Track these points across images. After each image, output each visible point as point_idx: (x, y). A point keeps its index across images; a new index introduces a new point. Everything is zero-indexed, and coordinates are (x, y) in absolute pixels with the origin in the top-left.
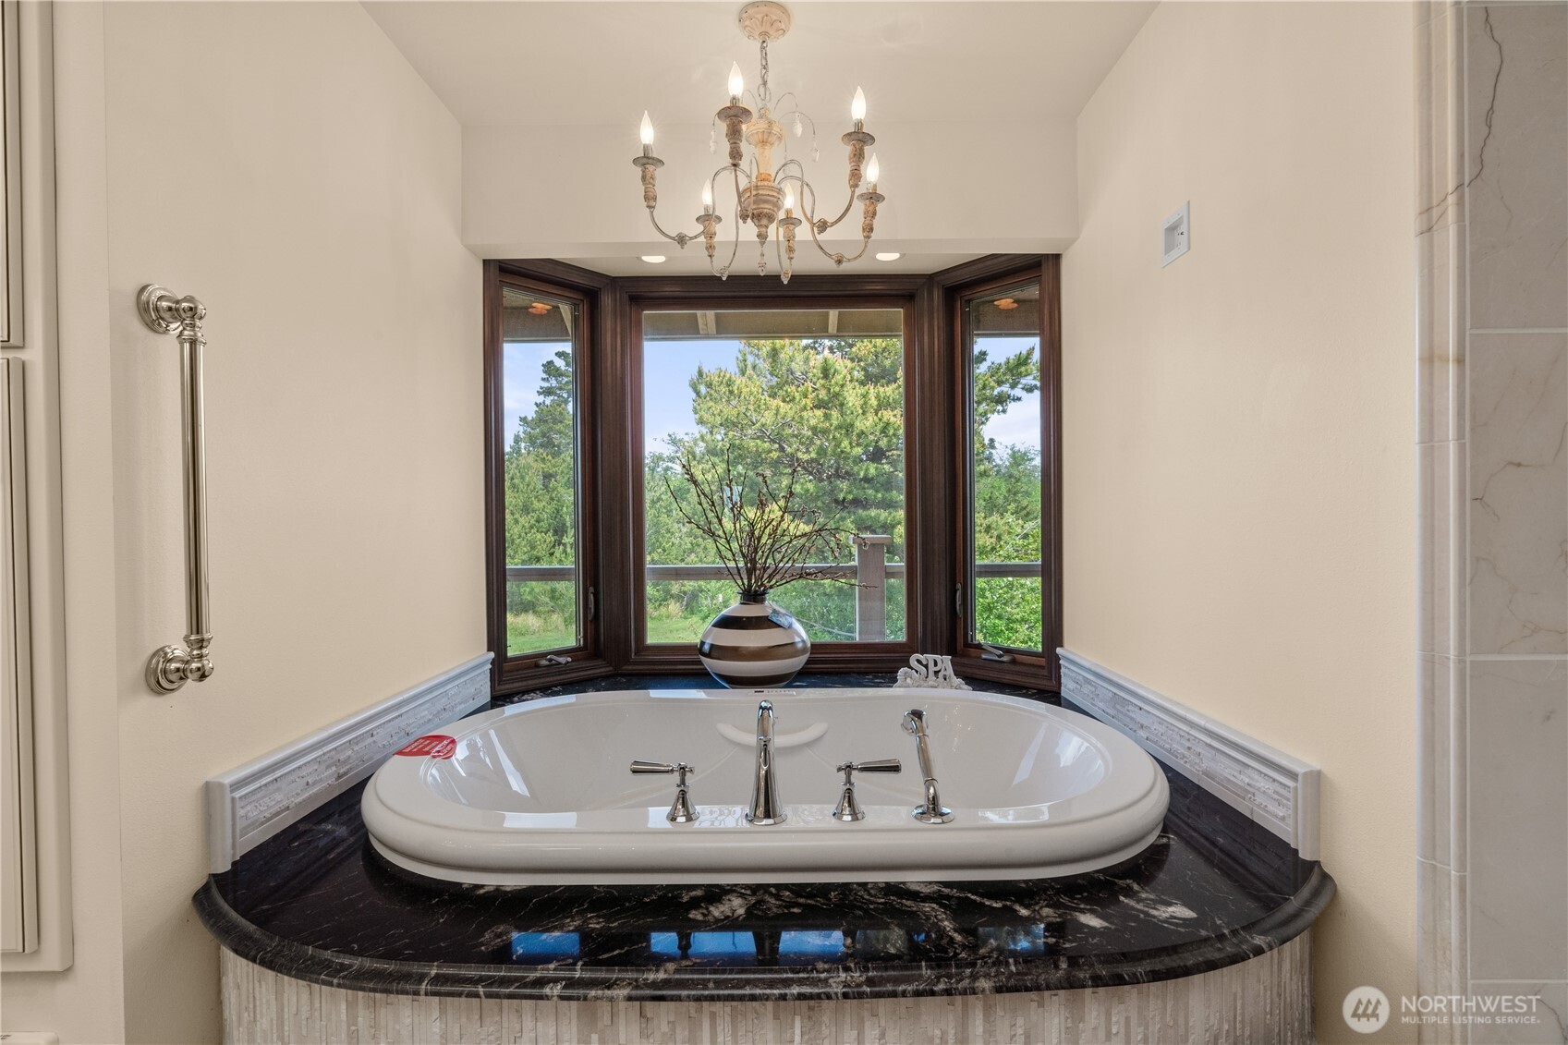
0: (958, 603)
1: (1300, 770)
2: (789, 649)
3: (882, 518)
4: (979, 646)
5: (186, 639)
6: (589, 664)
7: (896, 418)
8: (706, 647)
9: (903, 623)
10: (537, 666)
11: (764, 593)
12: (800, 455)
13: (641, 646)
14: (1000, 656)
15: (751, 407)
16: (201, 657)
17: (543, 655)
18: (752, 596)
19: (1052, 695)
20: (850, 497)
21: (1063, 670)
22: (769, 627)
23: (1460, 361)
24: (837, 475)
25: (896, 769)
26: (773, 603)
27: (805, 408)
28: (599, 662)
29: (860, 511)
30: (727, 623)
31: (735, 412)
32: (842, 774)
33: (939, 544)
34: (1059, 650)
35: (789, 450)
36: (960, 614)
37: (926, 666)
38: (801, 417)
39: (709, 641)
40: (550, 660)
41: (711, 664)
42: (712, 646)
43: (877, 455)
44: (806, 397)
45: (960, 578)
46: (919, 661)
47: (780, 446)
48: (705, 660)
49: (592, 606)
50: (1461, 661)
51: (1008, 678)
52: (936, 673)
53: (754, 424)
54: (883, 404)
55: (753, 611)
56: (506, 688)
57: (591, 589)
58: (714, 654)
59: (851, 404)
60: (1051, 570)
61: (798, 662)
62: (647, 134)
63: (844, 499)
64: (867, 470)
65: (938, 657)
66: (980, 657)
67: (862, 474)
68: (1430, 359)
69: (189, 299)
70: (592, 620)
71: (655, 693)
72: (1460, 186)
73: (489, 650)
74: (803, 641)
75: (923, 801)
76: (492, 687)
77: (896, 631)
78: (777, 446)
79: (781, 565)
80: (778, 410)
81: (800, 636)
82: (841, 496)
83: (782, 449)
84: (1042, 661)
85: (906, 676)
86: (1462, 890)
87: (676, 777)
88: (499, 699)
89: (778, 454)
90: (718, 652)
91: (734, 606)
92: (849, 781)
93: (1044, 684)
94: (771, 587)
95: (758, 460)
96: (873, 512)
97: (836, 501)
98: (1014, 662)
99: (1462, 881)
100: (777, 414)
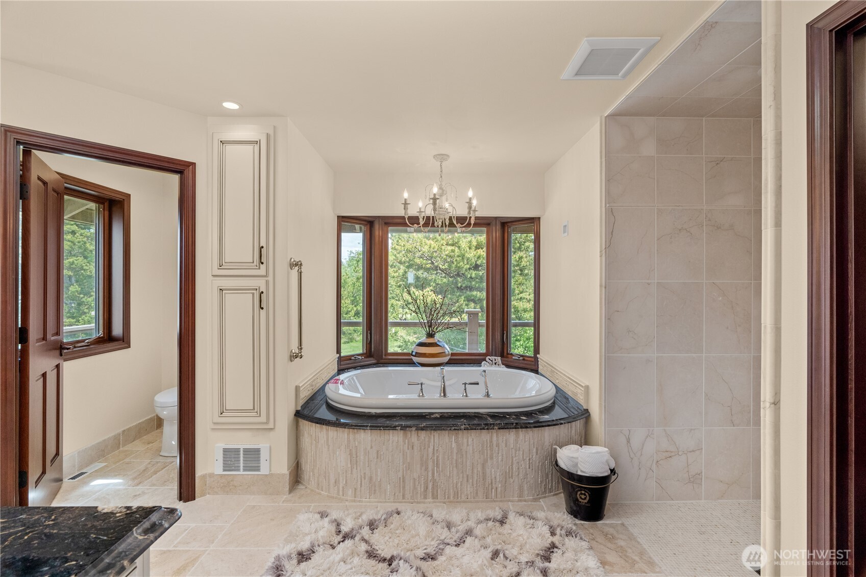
0: (505, 338)
1: (584, 385)
2: (443, 354)
3: (478, 296)
4: (512, 354)
5: (298, 348)
6: (368, 359)
7: (483, 253)
8: (414, 354)
9: (484, 346)
10: (351, 359)
11: (434, 334)
12: (441, 266)
13: (387, 354)
14: (519, 358)
15: (418, 244)
16: (301, 352)
17: (353, 356)
18: (430, 335)
19: (536, 371)
20: (464, 285)
21: (539, 363)
22: (437, 346)
23: (605, 288)
24: (458, 275)
25: (478, 384)
26: (438, 337)
27: (442, 245)
28: (372, 359)
29: (468, 292)
30: (421, 345)
31: (410, 246)
32: (464, 385)
33: (498, 316)
34: (538, 355)
35: (436, 264)
36: (505, 343)
37: (492, 361)
38: (441, 249)
39: (415, 351)
40: (356, 357)
41: (415, 359)
42: (416, 353)
43: (476, 267)
44: (443, 240)
45: (505, 329)
46: (489, 359)
47: (432, 261)
48: (413, 358)
49: (369, 338)
50: (605, 356)
51: (521, 365)
52: (495, 364)
53: (420, 252)
54: (478, 247)
55: (430, 340)
56: (342, 367)
57: (369, 331)
58: (417, 355)
59: (463, 246)
60: (536, 325)
61: (446, 359)
62: (406, 195)
63: (461, 286)
64: (471, 274)
65: (496, 358)
66: (512, 358)
67: (469, 276)
68: (601, 286)
69: (300, 261)
70: (368, 343)
71: (390, 368)
72: (606, 248)
73: (337, 353)
74: (448, 351)
75: (485, 393)
76: (338, 367)
77: (482, 349)
78: (430, 261)
79: (439, 321)
80: (430, 246)
81: (447, 350)
82: (459, 285)
83: (432, 263)
84: (533, 359)
85: (485, 364)
86: (605, 408)
87: (420, 385)
88: (340, 371)
89: (430, 265)
90: (418, 355)
91: (424, 339)
92: (465, 387)
93: (533, 367)
94: (437, 332)
95: (420, 267)
96: (474, 293)
97: (458, 288)
98: (524, 359)
99: (605, 405)
100: (430, 248)
